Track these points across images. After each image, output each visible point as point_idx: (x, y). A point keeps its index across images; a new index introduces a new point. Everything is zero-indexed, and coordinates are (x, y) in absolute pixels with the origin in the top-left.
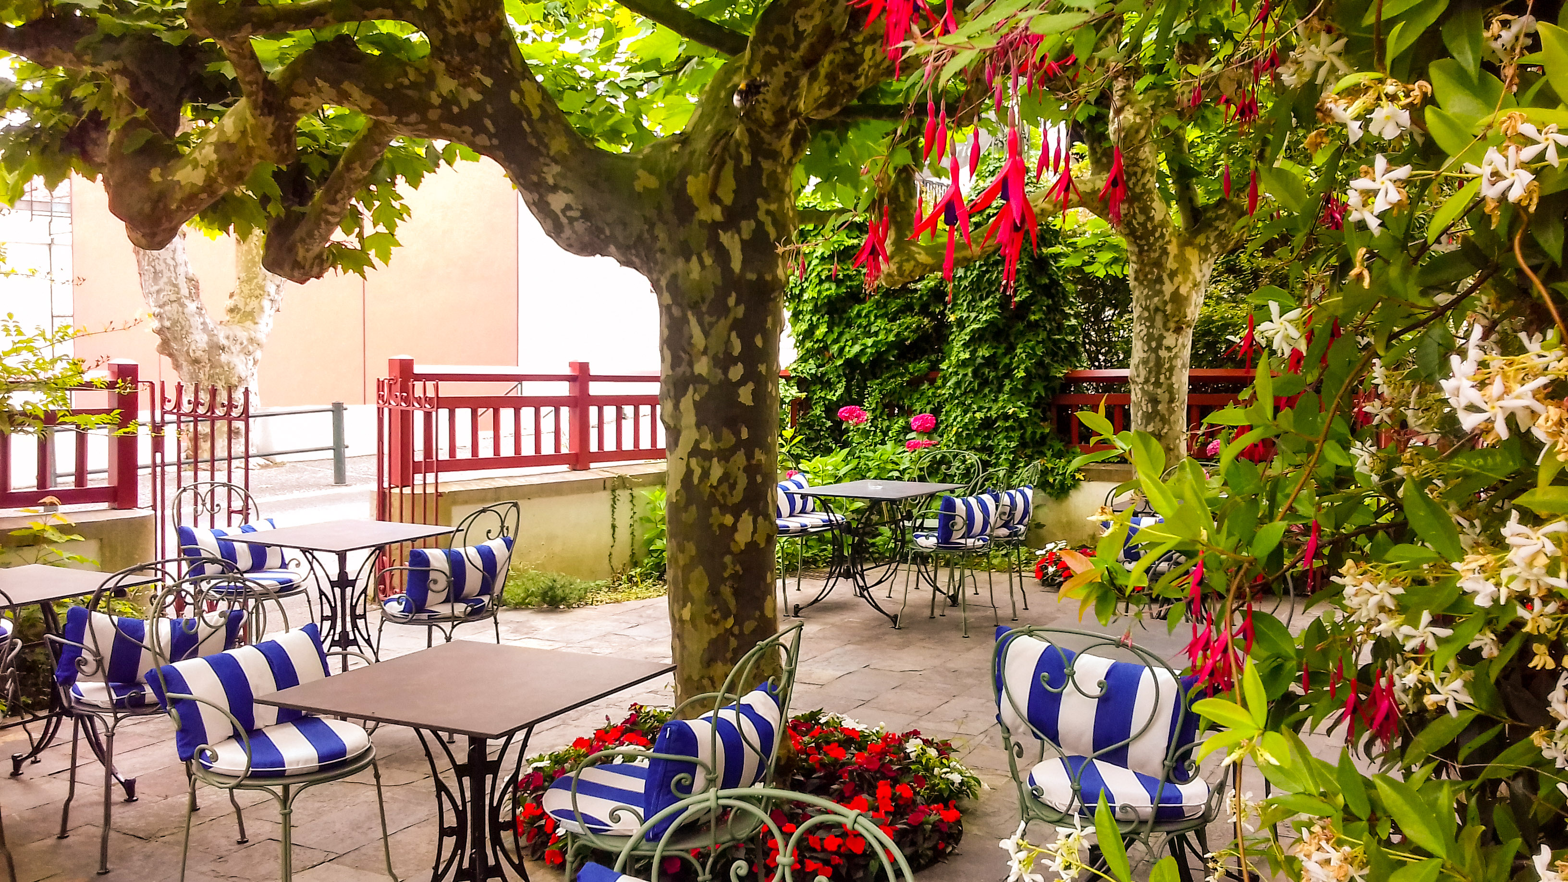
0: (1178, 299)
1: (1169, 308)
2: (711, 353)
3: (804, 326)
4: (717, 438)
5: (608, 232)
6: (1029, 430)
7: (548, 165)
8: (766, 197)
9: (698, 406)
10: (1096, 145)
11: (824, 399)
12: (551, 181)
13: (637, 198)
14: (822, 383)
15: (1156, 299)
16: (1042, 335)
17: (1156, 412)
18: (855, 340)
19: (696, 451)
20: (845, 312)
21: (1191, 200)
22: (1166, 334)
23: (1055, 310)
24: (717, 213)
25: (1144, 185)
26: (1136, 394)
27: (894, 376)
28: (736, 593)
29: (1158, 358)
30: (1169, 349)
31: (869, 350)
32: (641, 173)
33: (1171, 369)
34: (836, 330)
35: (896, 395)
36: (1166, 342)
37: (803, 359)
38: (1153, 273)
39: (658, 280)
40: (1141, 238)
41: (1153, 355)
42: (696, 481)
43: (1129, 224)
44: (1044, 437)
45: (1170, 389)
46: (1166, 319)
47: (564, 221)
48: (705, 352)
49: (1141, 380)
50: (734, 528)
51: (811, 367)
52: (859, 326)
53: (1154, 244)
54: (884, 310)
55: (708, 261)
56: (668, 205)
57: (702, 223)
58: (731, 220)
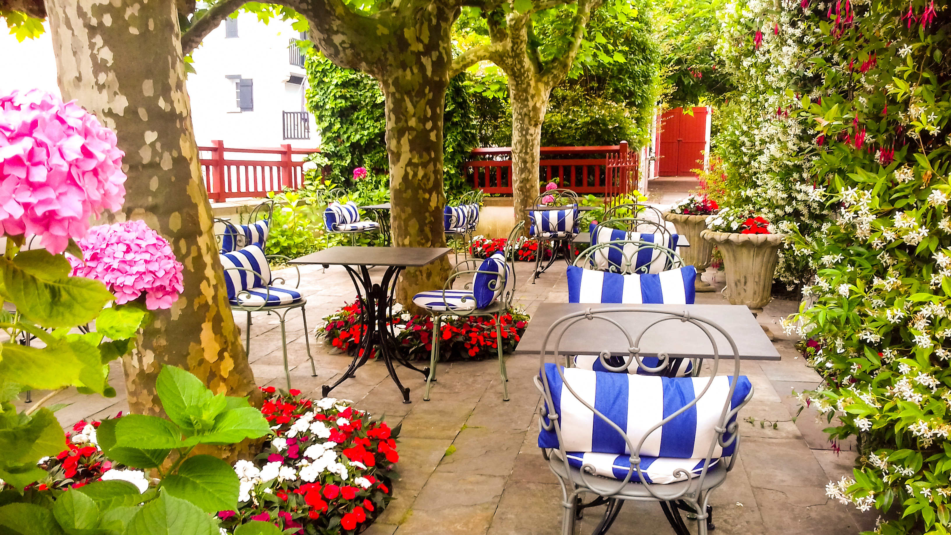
0: (535, 109)
1: (531, 114)
2: (417, 116)
3: (326, 124)
4: (421, 157)
5: (362, 55)
6: (455, 180)
7: (334, 20)
8: (443, 40)
9: (411, 142)
10: (494, 27)
11: (339, 165)
12: (335, 28)
13: (378, 39)
14: (337, 156)
15: (525, 109)
16: (460, 130)
17: (525, 167)
18: (356, 131)
19: (410, 163)
20: (348, 116)
21: (537, 58)
22: (530, 127)
23: (465, 116)
24: (421, 47)
25: (521, 49)
26: (515, 159)
27: (378, 153)
28: (432, 231)
29: (527, 140)
30: (531, 135)
31: (365, 138)
32: (379, 26)
33: (533, 145)
34: (345, 127)
35: (379, 163)
36: (530, 132)
37: (327, 143)
38: (523, 96)
39: (387, 80)
40: (518, 77)
41: (524, 139)
42: (410, 177)
43: (512, 69)
44: (462, 183)
45: (532, 156)
46: (530, 119)
47: (340, 48)
48: (414, 115)
49: (518, 151)
50: (429, 200)
51: (331, 148)
52: (358, 124)
53: (524, 80)
54: (371, 116)
55: (415, 71)
56: (394, 43)
57: (412, 52)
58: (428, 50)
